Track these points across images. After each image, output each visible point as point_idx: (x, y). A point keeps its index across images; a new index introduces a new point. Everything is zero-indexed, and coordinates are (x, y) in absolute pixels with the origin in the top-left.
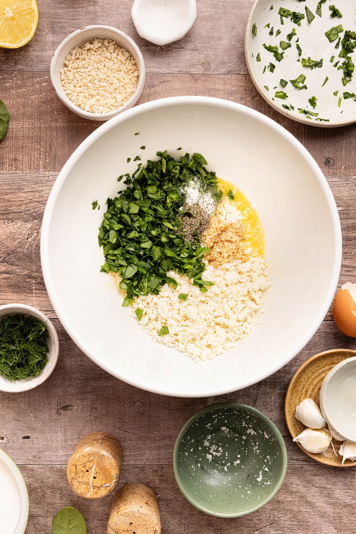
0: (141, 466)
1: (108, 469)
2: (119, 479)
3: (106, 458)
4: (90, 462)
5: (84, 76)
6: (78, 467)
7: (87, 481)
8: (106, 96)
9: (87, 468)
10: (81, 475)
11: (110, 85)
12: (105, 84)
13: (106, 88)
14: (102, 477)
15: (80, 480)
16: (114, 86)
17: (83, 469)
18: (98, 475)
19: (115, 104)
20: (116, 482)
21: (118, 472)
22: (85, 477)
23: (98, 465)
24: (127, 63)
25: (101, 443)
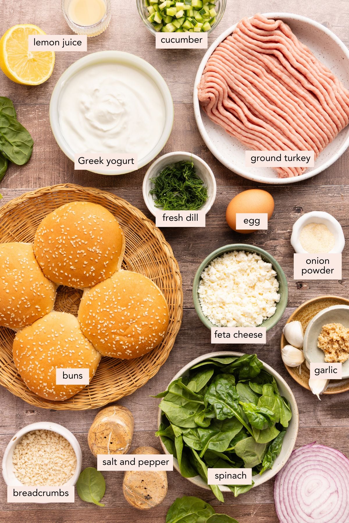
0: (150, 432)
1: (122, 436)
2: (132, 444)
3: (120, 426)
4: (107, 430)
5: (33, 467)
6: (97, 434)
7: (105, 446)
8: (57, 474)
9: (105, 435)
10: (99, 441)
11: (56, 465)
12: (52, 465)
13: (53, 468)
14: (117, 442)
15: (99, 445)
16: (59, 465)
17: (101, 436)
18: (114, 441)
19: (66, 477)
20: (129, 446)
21: (131, 438)
22: (103, 442)
23: (114, 432)
24: (61, 442)
25: (116, 414)
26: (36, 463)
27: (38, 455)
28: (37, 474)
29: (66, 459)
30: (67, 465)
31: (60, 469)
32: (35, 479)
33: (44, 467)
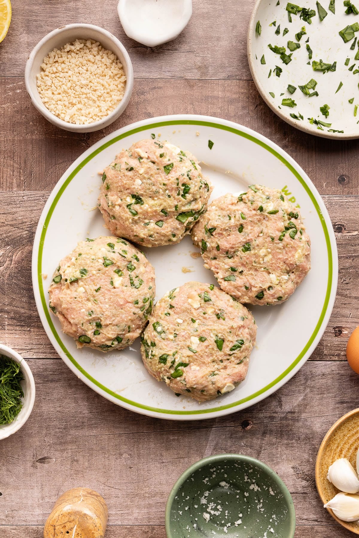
0: (129, 526)
1: (91, 530)
3: (88, 518)
4: (70, 522)
5: (64, 82)
6: (56, 528)
8: (89, 105)
9: (67, 529)
11: (93, 92)
12: (88, 91)
13: (88, 95)
16: (98, 93)
17: (62, 530)
18: (79, 537)
19: (100, 114)
21: (102, 534)
23: (80, 525)
24: (113, 67)
25: (83, 501)
26: (69, 78)
27: (77, 70)
28: (65, 92)
29: (109, 91)
30: (107, 99)
31: (96, 99)
32: (60, 97)
33: (77, 88)
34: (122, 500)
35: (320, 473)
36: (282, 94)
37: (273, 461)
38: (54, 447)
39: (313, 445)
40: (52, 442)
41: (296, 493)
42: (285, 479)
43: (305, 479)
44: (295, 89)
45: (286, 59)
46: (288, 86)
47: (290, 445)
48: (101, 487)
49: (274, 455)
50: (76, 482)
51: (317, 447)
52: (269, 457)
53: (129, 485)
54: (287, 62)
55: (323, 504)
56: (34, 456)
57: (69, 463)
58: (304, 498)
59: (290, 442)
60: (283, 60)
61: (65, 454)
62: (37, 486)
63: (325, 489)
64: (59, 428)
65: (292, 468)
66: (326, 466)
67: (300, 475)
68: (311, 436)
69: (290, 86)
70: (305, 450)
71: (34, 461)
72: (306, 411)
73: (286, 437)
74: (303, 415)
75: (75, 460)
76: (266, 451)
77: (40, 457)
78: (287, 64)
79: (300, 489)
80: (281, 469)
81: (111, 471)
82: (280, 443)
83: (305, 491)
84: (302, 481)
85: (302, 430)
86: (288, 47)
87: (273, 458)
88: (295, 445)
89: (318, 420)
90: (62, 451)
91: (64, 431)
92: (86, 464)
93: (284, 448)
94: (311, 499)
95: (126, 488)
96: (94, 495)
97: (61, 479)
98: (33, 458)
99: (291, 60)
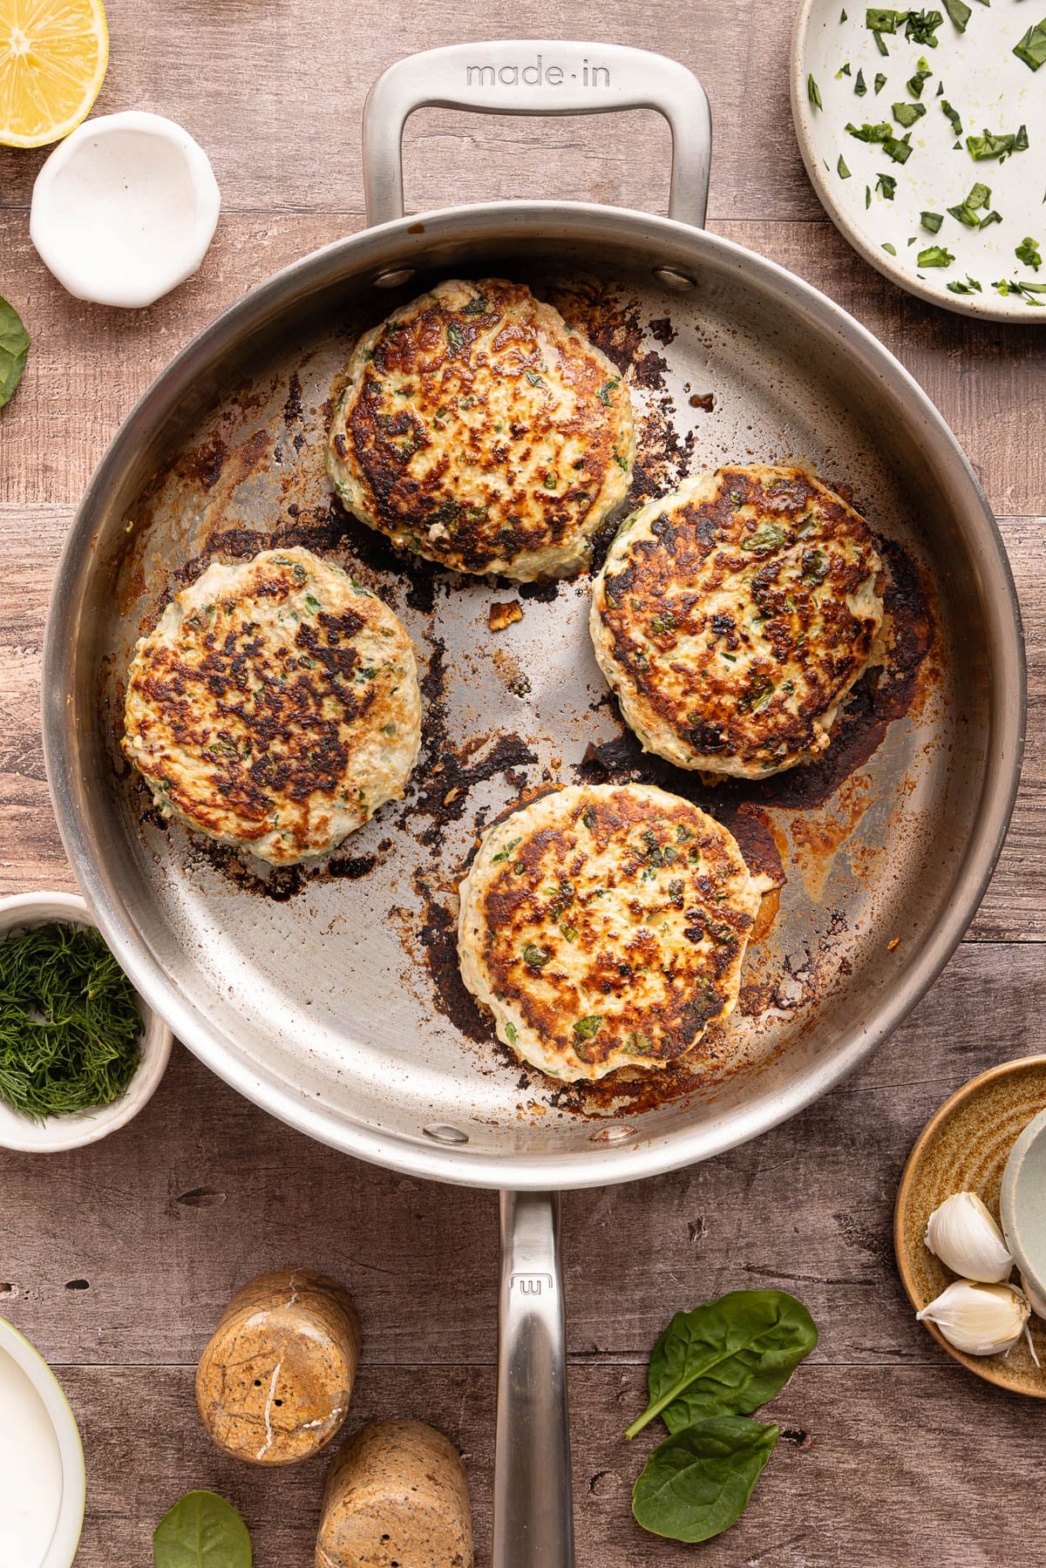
0: (414, 1368)
1: (317, 1378)
2: (351, 1408)
3: (311, 1345)
4: (264, 1356)
6: (229, 1372)
7: (255, 1411)
9: (256, 1375)
10: (237, 1396)
14: (299, 1402)
15: (236, 1409)
17: (243, 1377)
18: (288, 1396)
20: (340, 1415)
21: (347, 1387)
22: (249, 1400)
23: (289, 1365)
25: (297, 1301)
34: (398, 1301)
35: (908, 1229)
36: (911, 241)
37: (786, 1198)
38: (222, 1165)
39: (889, 1157)
40: (216, 1150)
41: (846, 1282)
42: (817, 1246)
43: (869, 1247)
44: (940, 219)
45: (898, 151)
46: (920, 217)
47: (830, 1158)
48: (344, 1267)
49: (788, 1184)
50: (279, 1252)
51: (898, 1162)
52: (776, 1191)
53: (417, 1260)
54: (903, 157)
55: (914, 1311)
56: (170, 1186)
57: (262, 1204)
58: (866, 1294)
59: (830, 1150)
60: (891, 155)
61: (250, 1183)
62: (178, 1265)
63: (920, 1271)
64: (235, 1116)
65: (834, 1217)
66: (922, 1214)
67: (855, 1235)
68: (883, 1136)
69: (925, 215)
70: (868, 1172)
71: (171, 1201)
72: (872, 1070)
73: (818, 1138)
74: (862, 1082)
75: (275, 1197)
76: (768, 1173)
77: (187, 1190)
78: (903, 162)
79: (854, 1272)
80: (806, 1220)
81: (369, 1226)
82: (803, 1153)
83: (869, 1277)
84: (860, 1252)
85: (859, 1119)
86: (896, 119)
87: (787, 1191)
88: (842, 1158)
89: (903, 1095)
90: (245, 1173)
91: (249, 1123)
92: (306, 1207)
93: (813, 1166)
94: (884, 1298)
95: (406, 1269)
96: (325, 1287)
97: (240, 1245)
98: (169, 1193)
99: (911, 150)
